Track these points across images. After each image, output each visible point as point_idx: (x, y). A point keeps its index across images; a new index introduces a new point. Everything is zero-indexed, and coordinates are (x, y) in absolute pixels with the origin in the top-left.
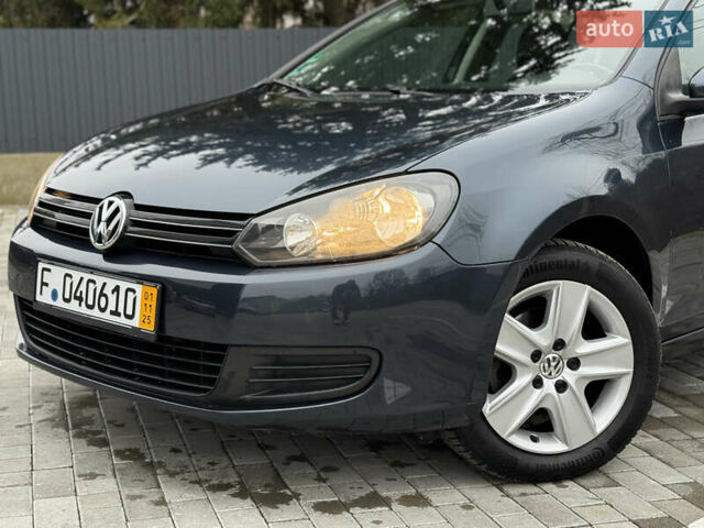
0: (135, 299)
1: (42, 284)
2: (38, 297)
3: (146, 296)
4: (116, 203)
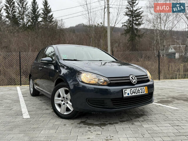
0: (144, 89)
1: (125, 93)
2: (124, 96)
3: (146, 88)
4: (134, 76)
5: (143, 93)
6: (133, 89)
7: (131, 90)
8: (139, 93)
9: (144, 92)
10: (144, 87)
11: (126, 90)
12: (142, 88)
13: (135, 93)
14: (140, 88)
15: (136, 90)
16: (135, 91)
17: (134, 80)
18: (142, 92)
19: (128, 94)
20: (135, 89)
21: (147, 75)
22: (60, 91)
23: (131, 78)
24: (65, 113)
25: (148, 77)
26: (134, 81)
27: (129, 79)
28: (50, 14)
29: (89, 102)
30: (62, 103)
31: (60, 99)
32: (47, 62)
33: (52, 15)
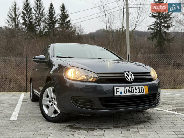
0: (143, 89)
1: (117, 91)
2: (116, 95)
3: (145, 88)
4: (130, 73)
5: (141, 93)
6: (128, 88)
7: (125, 89)
8: (136, 93)
9: (143, 91)
10: (144, 87)
11: (119, 88)
12: (140, 87)
13: (130, 92)
14: (137, 87)
15: (132, 89)
16: (130, 89)
17: (130, 77)
18: (141, 91)
19: (121, 93)
20: (131, 87)
21: (149, 73)
22: (48, 90)
23: (126, 75)
24: (52, 116)
25: (150, 75)
26: (129, 79)
27: (124, 76)
28: (68, 20)
29: (74, 101)
30: (49, 104)
31: (48, 99)
32: (40, 60)
33: (69, 21)
